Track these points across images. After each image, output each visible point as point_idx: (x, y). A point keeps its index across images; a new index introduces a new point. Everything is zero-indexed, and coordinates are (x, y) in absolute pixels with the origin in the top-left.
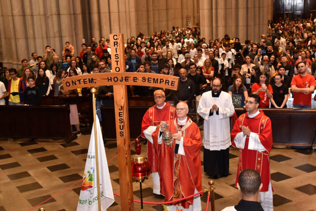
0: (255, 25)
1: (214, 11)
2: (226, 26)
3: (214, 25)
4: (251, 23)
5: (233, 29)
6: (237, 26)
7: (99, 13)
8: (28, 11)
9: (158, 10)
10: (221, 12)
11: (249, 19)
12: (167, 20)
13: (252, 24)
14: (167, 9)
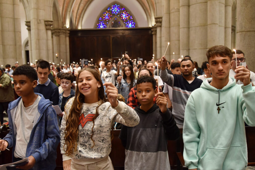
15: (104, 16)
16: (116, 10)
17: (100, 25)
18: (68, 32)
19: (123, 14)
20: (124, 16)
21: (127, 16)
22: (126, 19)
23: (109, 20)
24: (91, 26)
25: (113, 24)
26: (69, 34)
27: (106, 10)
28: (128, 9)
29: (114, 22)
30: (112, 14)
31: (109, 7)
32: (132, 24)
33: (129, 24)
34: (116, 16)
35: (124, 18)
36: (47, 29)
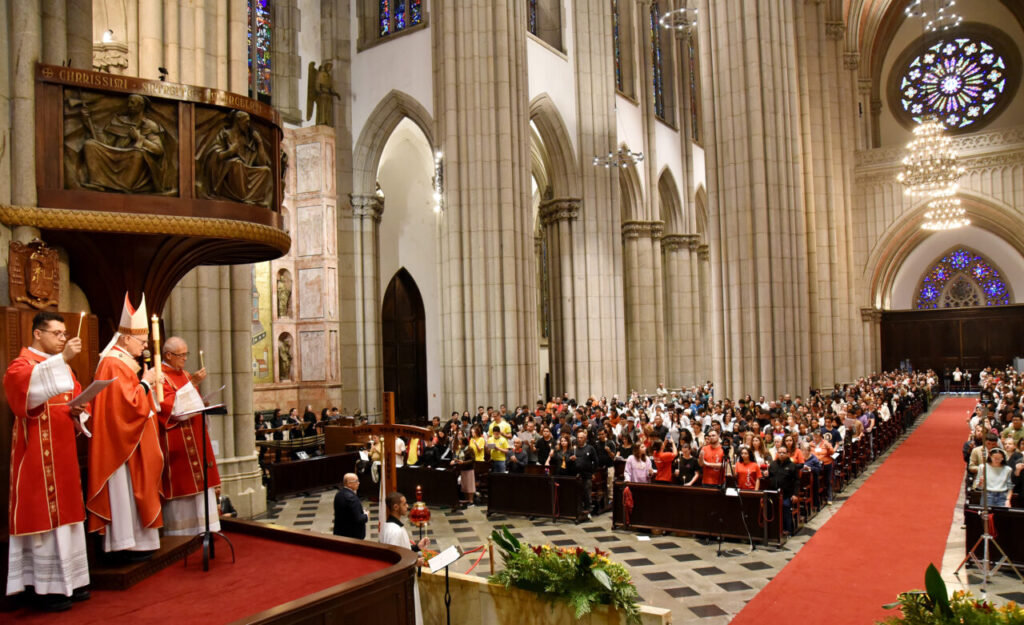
0: (787, 380)
1: (727, 360)
2: (743, 382)
3: (727, 380)
4: (781, 377)
5: (754, 386)
6: (759, 382)
7: (575, 362)
8: (469, 361)
9: (681, 356)
10: (736, 362)
11: (778, 372)
12: (695, 372)
13: (784, 379)
14: (694, 356)
15: (935, 274)
16: (960, 260)
17: (927, 291)
18: (880, 315)
19: (976, 267)
20: (979, 271)
21: (987, 270)
22: (984, 278)
23: (945, 282)
24: (906, 305)
25: (953, 288)
26: (882, 318)
27: (939, 262)
28: (988, 258)
29: (958, 285)
30: (951, 269)
31: (946, 255)
32: (998, 287)
33: (992, 286)
34: (960, 274)
35: (978, 276)
36: (864, 321)
